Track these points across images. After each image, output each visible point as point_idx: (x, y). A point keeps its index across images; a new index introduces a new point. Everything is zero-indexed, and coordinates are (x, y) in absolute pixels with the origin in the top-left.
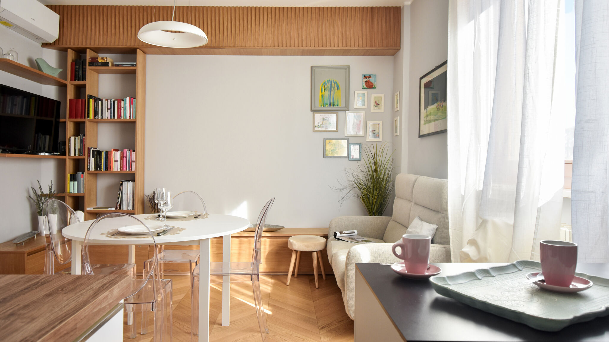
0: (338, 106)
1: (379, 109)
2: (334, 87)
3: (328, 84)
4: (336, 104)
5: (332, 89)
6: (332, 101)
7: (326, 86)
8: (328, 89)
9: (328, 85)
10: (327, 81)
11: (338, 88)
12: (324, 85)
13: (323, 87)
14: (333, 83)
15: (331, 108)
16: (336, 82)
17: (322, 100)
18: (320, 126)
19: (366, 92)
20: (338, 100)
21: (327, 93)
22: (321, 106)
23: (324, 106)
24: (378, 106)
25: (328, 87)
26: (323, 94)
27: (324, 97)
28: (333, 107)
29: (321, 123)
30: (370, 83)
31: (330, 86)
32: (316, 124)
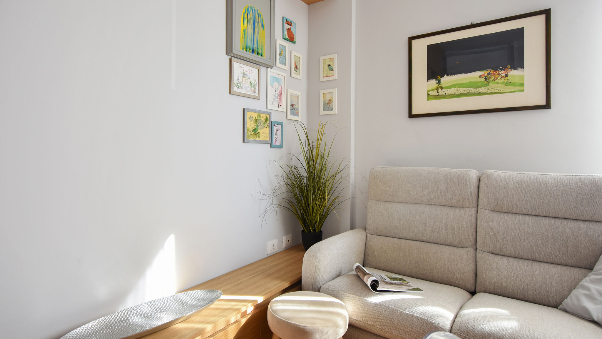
0: (262, 56)
1: (297, 74)
2: (258, 22)
3: (251, 13)
4: (260, 52)
5: (256, 24)
6: (255, 46)
7: (249, 17)
8: (252, 22)
9: (250, 15)
10: (250, 8)
11: (262, 26)
12: (247, 13)
13: (246, 16)
14: (257, 15)
15: (254, 57)
16: (261, 16)
17: (244, 39)
18: (239, 84)
19: (287, 44)
20: (262, 47)
21: (250, 30)
22: (243, 49)
23: (246, 51)
24: (297, 69)
25: (251, 18)
26: (245, 29)
27: (246, 35)
28: (256, 55)
29: (240, 80)
30: (291, 33)
31: (254, 19)
32: (235, 81)
